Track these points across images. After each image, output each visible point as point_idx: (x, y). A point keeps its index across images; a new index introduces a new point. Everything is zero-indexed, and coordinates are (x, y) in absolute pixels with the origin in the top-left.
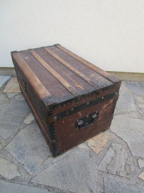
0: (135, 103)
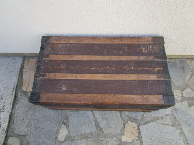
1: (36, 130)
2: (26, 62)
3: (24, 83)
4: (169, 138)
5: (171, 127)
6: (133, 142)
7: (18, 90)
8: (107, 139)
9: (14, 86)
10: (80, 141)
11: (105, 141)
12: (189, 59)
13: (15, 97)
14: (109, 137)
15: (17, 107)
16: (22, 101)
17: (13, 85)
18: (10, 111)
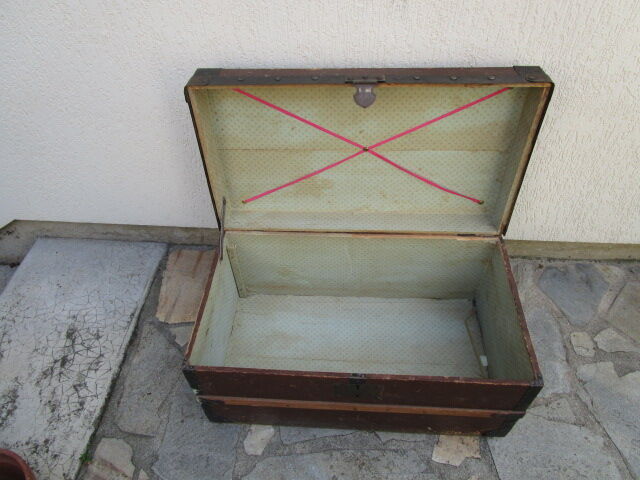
0: (567, 360)
1: (182, 421)
2: (172, 257)
3: (161, 304)
4: (575, 459)
5: (576, 428)
6: (465, 465)
7: (144, 320)
8: (390, 455)
9: (136, 309)
10: (309, 456)
11: (384, 461)
12: (600, 261)
13: (135, 334)
14: (396, 451)
15: (135, 360)
16: (152, 345)
17: (134, 306)
18: (115, 369)
